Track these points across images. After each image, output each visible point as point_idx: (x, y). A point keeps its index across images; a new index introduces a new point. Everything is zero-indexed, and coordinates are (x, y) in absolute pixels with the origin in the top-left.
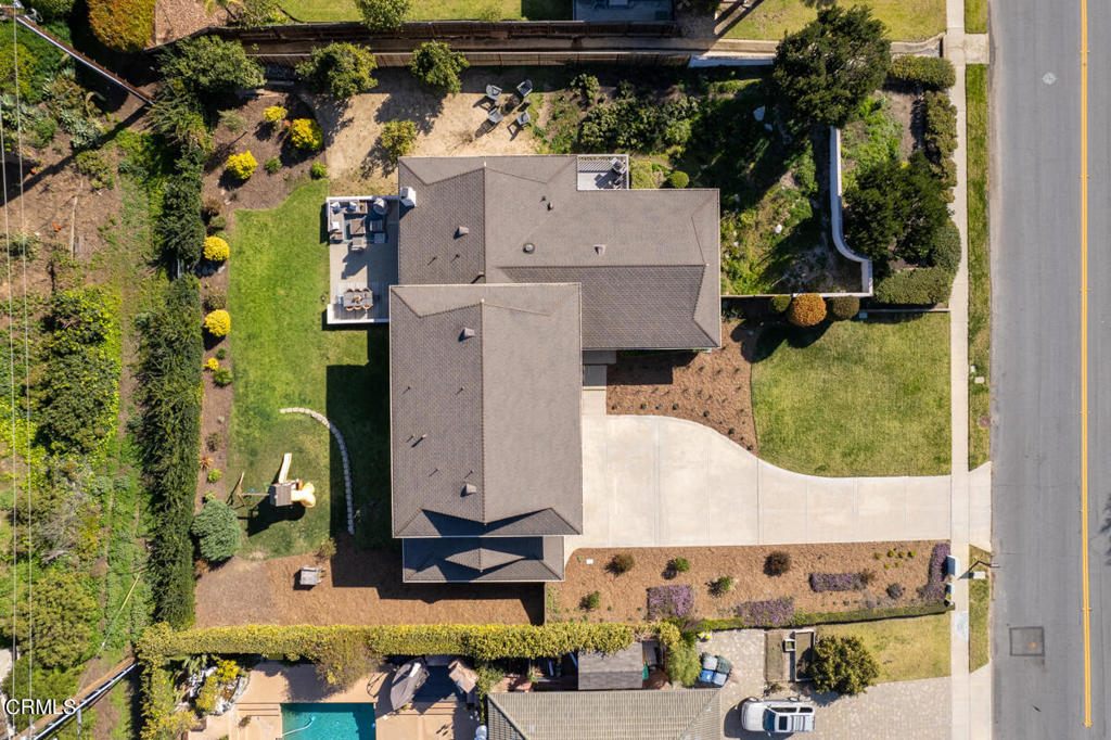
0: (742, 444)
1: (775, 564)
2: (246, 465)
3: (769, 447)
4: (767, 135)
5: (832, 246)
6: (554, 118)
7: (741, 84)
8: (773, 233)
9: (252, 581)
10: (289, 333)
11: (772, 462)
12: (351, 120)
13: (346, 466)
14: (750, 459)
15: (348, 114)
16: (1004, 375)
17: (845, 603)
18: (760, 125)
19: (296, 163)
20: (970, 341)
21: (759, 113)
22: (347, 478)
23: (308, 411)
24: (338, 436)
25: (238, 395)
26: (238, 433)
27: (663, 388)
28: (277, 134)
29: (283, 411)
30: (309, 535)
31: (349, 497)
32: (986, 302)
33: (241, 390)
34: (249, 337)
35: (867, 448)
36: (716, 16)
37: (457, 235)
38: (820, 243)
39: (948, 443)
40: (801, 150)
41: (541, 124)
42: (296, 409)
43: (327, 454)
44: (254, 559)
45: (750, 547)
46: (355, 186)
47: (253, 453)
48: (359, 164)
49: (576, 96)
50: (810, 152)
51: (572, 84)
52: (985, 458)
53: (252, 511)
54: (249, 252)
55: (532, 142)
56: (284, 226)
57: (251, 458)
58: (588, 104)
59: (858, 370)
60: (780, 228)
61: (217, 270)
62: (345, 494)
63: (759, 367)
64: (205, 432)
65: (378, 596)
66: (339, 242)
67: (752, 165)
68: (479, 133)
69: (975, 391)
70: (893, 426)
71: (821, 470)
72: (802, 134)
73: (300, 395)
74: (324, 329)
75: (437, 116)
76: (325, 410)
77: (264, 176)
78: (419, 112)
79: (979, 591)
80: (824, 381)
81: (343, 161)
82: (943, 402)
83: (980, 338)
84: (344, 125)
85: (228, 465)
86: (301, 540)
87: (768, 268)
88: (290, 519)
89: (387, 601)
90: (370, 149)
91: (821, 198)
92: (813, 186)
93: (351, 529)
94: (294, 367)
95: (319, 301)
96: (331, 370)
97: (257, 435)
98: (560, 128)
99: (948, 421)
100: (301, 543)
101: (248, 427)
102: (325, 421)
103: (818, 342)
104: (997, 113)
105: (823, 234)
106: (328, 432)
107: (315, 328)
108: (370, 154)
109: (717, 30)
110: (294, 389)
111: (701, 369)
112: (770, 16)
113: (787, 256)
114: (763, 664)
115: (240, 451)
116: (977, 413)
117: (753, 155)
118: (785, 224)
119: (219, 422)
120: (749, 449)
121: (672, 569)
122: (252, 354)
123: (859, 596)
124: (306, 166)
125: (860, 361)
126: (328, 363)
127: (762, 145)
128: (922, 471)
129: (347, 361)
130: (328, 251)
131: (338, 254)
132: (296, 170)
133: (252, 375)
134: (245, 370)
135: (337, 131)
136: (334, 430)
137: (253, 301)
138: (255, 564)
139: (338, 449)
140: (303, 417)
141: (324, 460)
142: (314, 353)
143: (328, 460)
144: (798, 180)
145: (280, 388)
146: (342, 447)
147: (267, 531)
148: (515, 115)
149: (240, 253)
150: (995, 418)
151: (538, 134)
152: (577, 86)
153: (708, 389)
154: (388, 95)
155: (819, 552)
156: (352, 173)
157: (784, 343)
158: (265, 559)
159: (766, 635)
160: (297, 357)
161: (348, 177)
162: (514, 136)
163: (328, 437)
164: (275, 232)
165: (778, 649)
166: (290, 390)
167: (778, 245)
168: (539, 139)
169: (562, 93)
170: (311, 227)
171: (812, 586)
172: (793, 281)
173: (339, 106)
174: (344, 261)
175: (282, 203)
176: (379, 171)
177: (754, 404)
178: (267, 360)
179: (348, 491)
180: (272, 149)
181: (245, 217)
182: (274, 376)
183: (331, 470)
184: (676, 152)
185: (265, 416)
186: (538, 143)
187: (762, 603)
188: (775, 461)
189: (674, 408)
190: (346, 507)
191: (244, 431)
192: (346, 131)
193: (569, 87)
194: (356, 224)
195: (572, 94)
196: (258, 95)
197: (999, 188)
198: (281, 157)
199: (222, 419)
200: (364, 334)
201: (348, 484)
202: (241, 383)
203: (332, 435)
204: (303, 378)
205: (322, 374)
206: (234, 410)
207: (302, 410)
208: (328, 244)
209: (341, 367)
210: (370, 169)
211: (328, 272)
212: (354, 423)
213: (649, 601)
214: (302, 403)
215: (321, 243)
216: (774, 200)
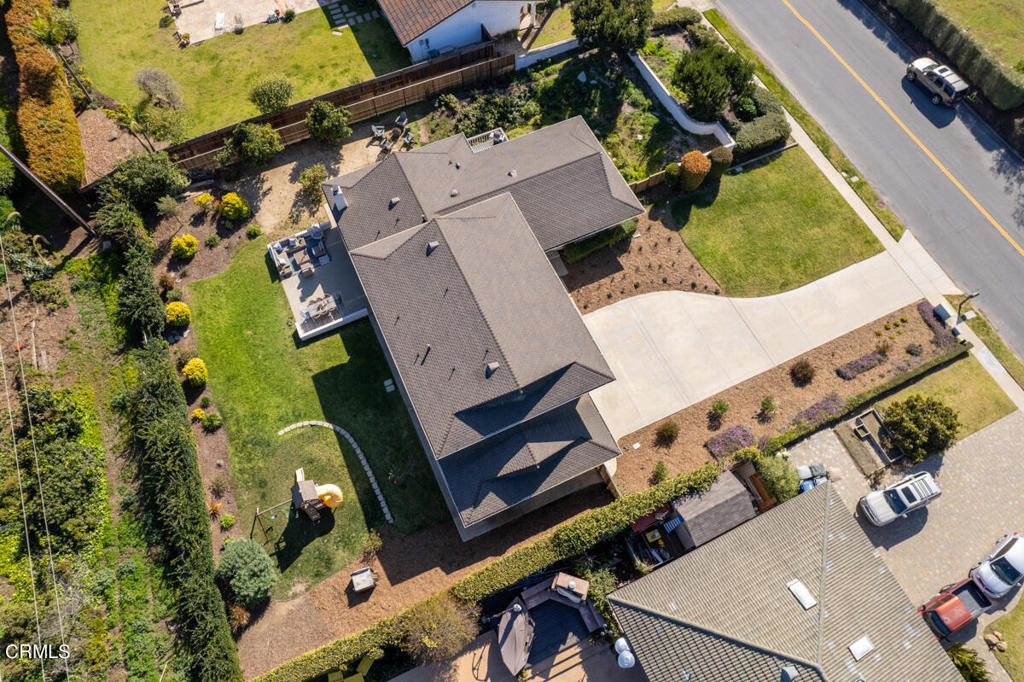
0: (708, 292)
1: (801, 374)
2: (259, 499)
3: (731, 285)
4: (596, 87)
5: (686, 132)
6: (433, 132)
7: (559, 66)
8: (637, 142)
9: (301, 619)
10: (267, 363)
11: (742, 296)
12: (270, 189)
13: (361, 457)
14: (722, 301)
15: (266, 186)
16: (869, 169)
17: (882, 376)
18: (587, 84)
19: (233, 233)
20: (828, 158)
21: (582, 77)
22: (367, 468)
23: (306, 423)
24: (343, 432)
25: (231, 434)
26: (241, 471)
27: (618, 276)
28: (209, 218)
29: (281, 433)
30: (346, 542)
32: (819, 130)
33: (234, 429)
34: (229, 379)
35: (809, 255)
36: (519, 39)
37: (392, 206)
38: (676, 133)
39: (865, 229)
40: (625, 87)
42: (293, 426)
43: (339, 453)
44: (295, 596)
45: (770, 371)
46: (289, 232)
47: (263, 484)
48: (287, 216)
49: (442, 112)
50: (631, 85)
51: (437, 105)
52: (902, 229)
53: (277, 544)
54: (209, 311)
56: (235, 282)
57: (262, 491)
58: (454, 113)
59: (762, 205)
60: (640, 137)
61: (182, 335)
62: (371, 484)
63: (685, 231)
64: (207, 481)
65: (443, 574)
66: (288, 276)
67: (596, 110)
69: (858, 187)
70: (815, 232)
71: (785, 286)
72: (619, 78)
73: (293, 412)
74: (298, 347)
75: (340, 163)
76: (323, 416)
77: (207, 251)
78: (325, 164)
79: (980, 326)
80: (741, 222)
81: (272, 218)
82: (840, 202)
83: (832, 152)
84: (265, 194)
85: (239, 507)
86: (340, 551)
87: (648, 164)
88: (321, 535)
89: (454, 573)
90: (292, 203)
91: (658, 108)
92: (647, 102)
93: (388, 517)
94: (282, 391)
95: (287, 327)
96: (316, 379)
97: (261, 465)
99: (854, 213)
100: (340, 555)
101: (250, 460)
102: (327, 425)
103: (718, 198)
104: (741, 29)
105: (674, 128)
106: (332, 433)
107: (290, 350)
108: (294, 206)
109: (525, 45)
110: (287, 409)
111: (640, 249)
112: (556, 28)
113: (657, 151)
114: (850, 460)
115: (248, 488)
116: (871, 201)
117: (593, 101)
118: (642, 133)
119: (219, 466)
120: (717, 293)
121: (715, 419)
122: (236, 393)
123: (887, 366)
124: (243, 232)
125: (758, 198)
126: (312, 374)
127: (596, 95)
128: (862, 257)
129: (328, 365)
130: (282, 287)
131: (291, 286)
132: (234, 239)
133: (241, 411)
134: (232, 409)
135: (261, 200)
136: (338, 429)
137: (224, 348)
138: (298, 601)
139: (349, 444)
140: (303, 430)
141: (338, 460)
142: (295, 370)
143: (341, 458)
144: (634, 104)
145: (272, 414)
146: (351, 440)
147: (301, 558)
148: (401, 140)
149: (201, 315)
150: (885, 199)
152: (440, 106)
153: (654, 261)
154: (295, 163)
155: (830, 350)
156: (283, 224)
157: (694, 209)
158: (307, 590)
159: (835, 432)
160: (281, 380)
161: (281, 228)
163: (334, 437)
164: (229, 289)
165: (854, 440)
166: (282, 412)
167: (646, 147)
169: (430, 116)
170: (260, 274)
171: (844, 377)
173: (257, 183)
174: (299, 288)
175: (228, 266)
176: (306, 215)
177: (698, 259)
178: (252, 393)
179: (372, 480)
180: (208, 230)
181: (198, 286)
182: (262, 404)
183: (348, 466)
184: (536, 120)
185: (264, 444)
187: (812, 407)
188: (743, 294)
189: (636, 286)
190: (376, 496)
191: (247, 466)
192: (268, 197)
193: (435, 109)
194: (300, 257)
195: (439, 114)
196: (185, 197)
197: (775, 66)
198: (217, 233)
199: (221, 462)
200: (337, 337)
201: (370, 473)
202: (231, 422)
203: (337, 434)
204: (291, 396)
205: (310, 386)
206: (231, 450)
207: (300, 424)
208: (280, 281)
209: (326, 372)
210: (297, 216)
211: (287, 302)
212: (355, 416)
213: (711, 452)
214: (298, 418)
215: (273, 282)
216: (625, 123)
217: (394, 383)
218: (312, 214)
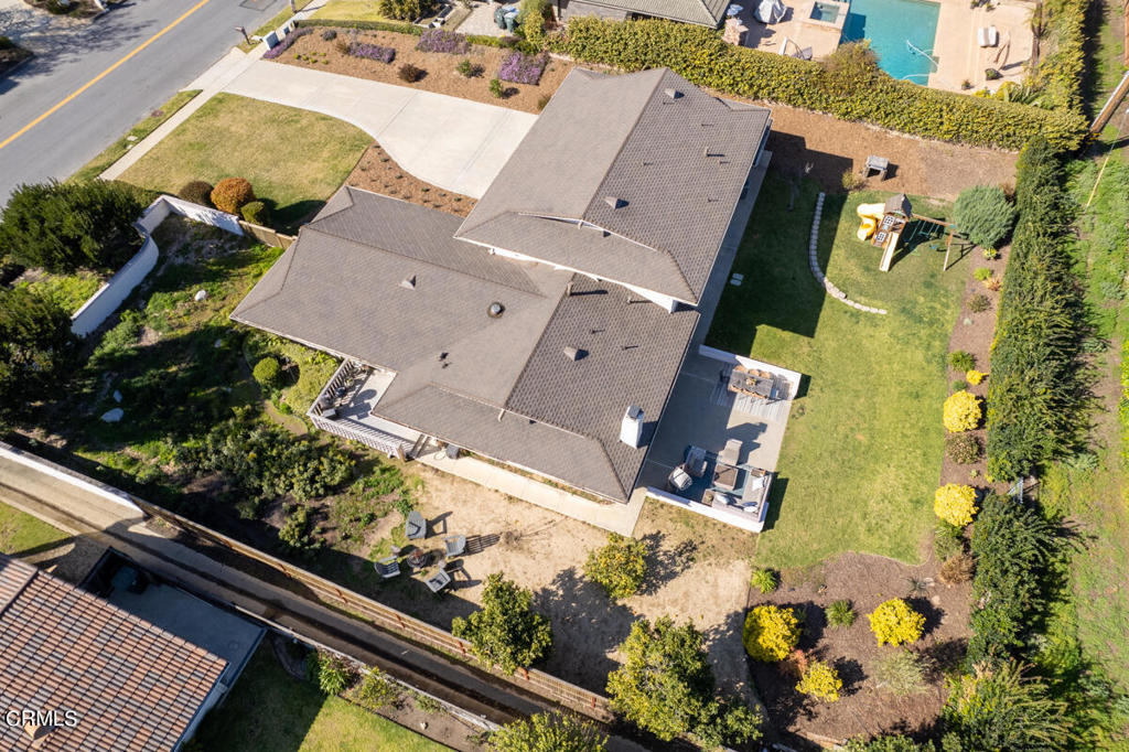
0: (382, 151)
1: (414, 76)
2: (938, 277)
3: (359, 143)
4: (126, 388)
5: (162, 258)
6: (372, 517)
8: (210, 296)
10: (860, 387)
13: (814, 242)
17: (375, 37)
18: (125, 403)
21: (114, 415)
22: (815, 232)
23: (850, 303)
25: (943, 341)
26: (946, 306)
29: (883, 312)
31: (818, 218)
33: (937, 343)
34: (917, 396)
35: (274, 121)
37: (582, 354)
40: (106, 358)
41: (396, 518)
42: (865, 309)
43: (834, 257)
44: (941, 200)
45: (428, 90)
46: (712, 538)
47: (929, 285)
48: (695, 567)
49: (324, 531)
50: (98, 353)
51: (317, 545)
52: (182, 94)
53: (938, 238)
54: (903, 499)
55: (423, 500)
56: (840, 522)
57: (933, 281)
58: (315, 511)
60: (199, 295)
63: (320, 197)
64: (993, 315)
65: (806, 141)
66: (760, 471)
67: (174, 369)
68: (491, 540)
69: (142, 134)
70: (237, 129)
71: (326, 119)
72: (89, 374)
73: (857, 322)
74: (808, 377)
75: (544, 590)
77: (863, 600)
78: (568, 606)
80: (269, 171)
81: (721, 582)
82: (179, 132)
85: (963, 283)
87: (243, 266)
90: (671, 583)
92: (127, 315)
93: (822, 195)
94: (859, 350)
96: (810, 333)
97: (921, 298)
98: (373, 501)
99: (187, 121)
101: (933, 308)
102: (829, 285)
106: (828, 274)
108: (672, 575)
109: (71, 547)
110: (863, 330)
113: (215, 268)
114: (468, 19)
115: (946, 290)
117: (162, 378)
118: (190, 297)
119: (970, 321)
120: (378, 146)
121: (508, 94)
122: (916, 377)
123: (361, 39)
124: (786, 594)
126: (812, 340)
128: (242, 99)
129: (787, 335)
130: (778, 466)
131: (766, 457)
132: (803, 594)
133: (919, 355)
134: (929, 362)
135: (717, 631)
136: (820, 274)
137: (904, 436)
138: (941, 196)
139: (819, 258)
140: (858, 299)
141: (838, 253)
142: (828, 356)
143: (834, 252)
144: (138, 333)
145: (883, 334)
146: (814, 258)
148: (425, 544)
149: (918, 502)
151: (408, 507)
152: (312, 541)
154: (610, 656)
155: (371, 75)
156: (712, 560)
158: (928, 197)
159: (454, 30)
162: (443, 518)
163: (829, 269)
164: (857, 517)
166: (870, 330)
167: (213, 281)
168: (411, 498)
169: (341, 546)
171: (394, 55)
172: (227, 246)
174: (758, 446)
175: (837, 555)
176: (668, 545)
177: (349, 172)
178: (895, 366)
179: (817, 223)
180: (837, 642)
181: (903, 551)
182: (889, 349)
183: (832, 243)
185: (907, 313)
186: (416, 494)
188: (361, 133)
189: (428, 190)
191: (938, 306)
192: (702, 625)
193: (326, 546)
194: (727, 479)
195: (328, 536)
198: (824, 623)
199: (966, 322)
200: (756, 349)
201: (816, 227)
202: (936, 351)
203: (824, 272)
204: (849, 337)
205: (821, 331)
206: (949, 327)
207: (857, 306)
208: (776, 473)
209: (794, 331)
210: (680, 554)
211: (787, 441)
212: (794, 279)
213: (542, 74)
214: (856, 315)
215: (787, 480)
216: (181, 326)
217: (730, 277)
218: (656, 538)
